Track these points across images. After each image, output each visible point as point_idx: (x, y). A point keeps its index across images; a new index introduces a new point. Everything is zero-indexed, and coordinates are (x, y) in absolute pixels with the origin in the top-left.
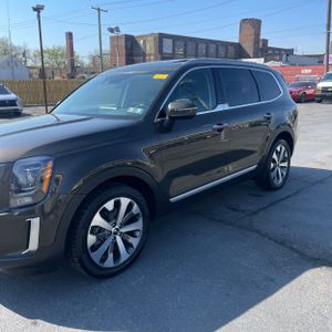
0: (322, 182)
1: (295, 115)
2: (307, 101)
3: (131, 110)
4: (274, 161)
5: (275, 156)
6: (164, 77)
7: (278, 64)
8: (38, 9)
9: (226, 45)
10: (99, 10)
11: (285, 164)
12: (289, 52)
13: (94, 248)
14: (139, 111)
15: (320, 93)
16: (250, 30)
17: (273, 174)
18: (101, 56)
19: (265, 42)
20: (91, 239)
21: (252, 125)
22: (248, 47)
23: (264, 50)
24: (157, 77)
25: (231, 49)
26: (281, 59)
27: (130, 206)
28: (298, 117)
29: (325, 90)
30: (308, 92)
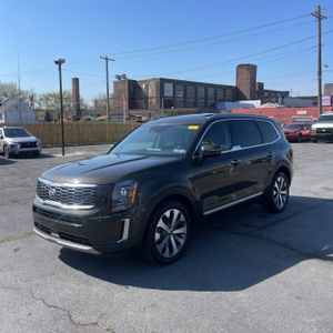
0: (316, 207)
1: (291, 153)
2: (303, 141)
3: (176, 151)
4: (276, 189)
5: (276, 185)
6: (196, 128)
7: (275, 106)
8: (59, 63)
9: (224, 88)
10: (107, 59)
11: (285, 192)
12: (285, 94)
13: (159, 242)
14: (181, 151)
15: (314, 134)
16: (246, 75)
17: (276, 200)
18: (108, 100)
19: (261, 85)
20: (157, 236)
21: (254, 162)
22: (245, 90)
23: (260, 93)
24: (191, 127)
25: (229, 92)
26: (277, 101)
27: (179, 216)
28: (294, 156)
29: (319, 130)
30: (304, 132)
